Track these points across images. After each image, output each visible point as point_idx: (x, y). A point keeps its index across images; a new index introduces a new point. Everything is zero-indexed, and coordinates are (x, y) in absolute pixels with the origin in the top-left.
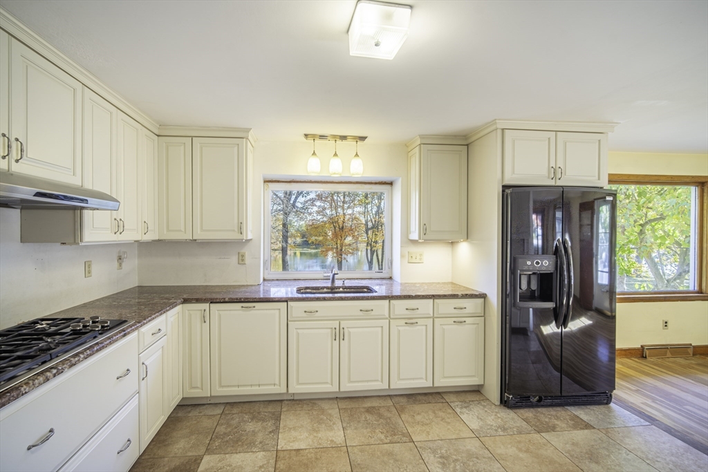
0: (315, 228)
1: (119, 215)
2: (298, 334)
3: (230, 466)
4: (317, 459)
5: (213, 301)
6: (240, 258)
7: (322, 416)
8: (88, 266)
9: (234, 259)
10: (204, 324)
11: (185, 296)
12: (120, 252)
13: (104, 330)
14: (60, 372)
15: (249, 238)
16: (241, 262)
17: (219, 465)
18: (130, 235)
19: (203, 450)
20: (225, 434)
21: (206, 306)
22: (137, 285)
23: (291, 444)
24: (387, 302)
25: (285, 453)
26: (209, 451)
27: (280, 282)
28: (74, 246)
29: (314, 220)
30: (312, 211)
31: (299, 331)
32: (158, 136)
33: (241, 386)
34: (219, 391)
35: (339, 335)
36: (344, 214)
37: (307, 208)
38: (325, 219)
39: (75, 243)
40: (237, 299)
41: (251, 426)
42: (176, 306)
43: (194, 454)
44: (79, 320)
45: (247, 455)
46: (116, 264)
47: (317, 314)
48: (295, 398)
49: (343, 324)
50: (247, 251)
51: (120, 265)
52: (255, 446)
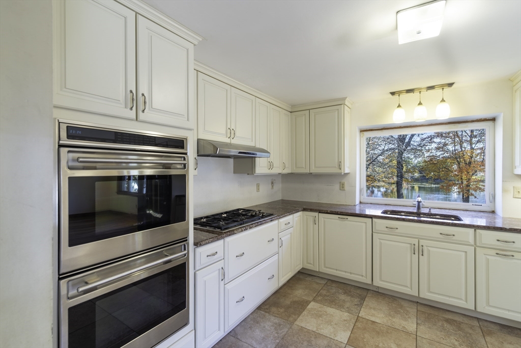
0: (432, 163)
1: (270, 159)
2: (381, 243)
3: (326, 312)
4: (388, 332)
5: (320, 212)
6: (341, 186)
7: (400, 310)
8: (258, 185)
9: (337, 187)
10: (315, 225)
11: (304, 207)
12: (272, 179)
13: (263, 217)
14: (246, 229)
15: (346, 172)
16: (341, 189)
17: (320, 309)
18: (276, 170)
19: (311, 299)
20: (325, 295)
21: (316, 214)
22: (281, 199)
23: (369, 317)
24: (471, 231)
25: (364, 320)
26: (314, 300)
27: (372, 205)
28: (252, 176)
29: (433, 156)
30: (430, 147)
31: (381, 241)
32: (291, 112)
33: (338, 270)
34: (323, 270)
35: (419, 251)
36: (472, 148)
37: (424, 145)
38: (446, 155)
39: (252, 174)
40: (335, 212)
41: (343, 297)
42: (298, 212)
43: (306, 298)
44: (254, 211)
45: (337, 311)
46: (270, 186)
47: (397, 231)
48: (380, 291)
49: (422, 242)
50: (346, 181)
51: (273, 187)
52: (344, 309)
